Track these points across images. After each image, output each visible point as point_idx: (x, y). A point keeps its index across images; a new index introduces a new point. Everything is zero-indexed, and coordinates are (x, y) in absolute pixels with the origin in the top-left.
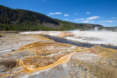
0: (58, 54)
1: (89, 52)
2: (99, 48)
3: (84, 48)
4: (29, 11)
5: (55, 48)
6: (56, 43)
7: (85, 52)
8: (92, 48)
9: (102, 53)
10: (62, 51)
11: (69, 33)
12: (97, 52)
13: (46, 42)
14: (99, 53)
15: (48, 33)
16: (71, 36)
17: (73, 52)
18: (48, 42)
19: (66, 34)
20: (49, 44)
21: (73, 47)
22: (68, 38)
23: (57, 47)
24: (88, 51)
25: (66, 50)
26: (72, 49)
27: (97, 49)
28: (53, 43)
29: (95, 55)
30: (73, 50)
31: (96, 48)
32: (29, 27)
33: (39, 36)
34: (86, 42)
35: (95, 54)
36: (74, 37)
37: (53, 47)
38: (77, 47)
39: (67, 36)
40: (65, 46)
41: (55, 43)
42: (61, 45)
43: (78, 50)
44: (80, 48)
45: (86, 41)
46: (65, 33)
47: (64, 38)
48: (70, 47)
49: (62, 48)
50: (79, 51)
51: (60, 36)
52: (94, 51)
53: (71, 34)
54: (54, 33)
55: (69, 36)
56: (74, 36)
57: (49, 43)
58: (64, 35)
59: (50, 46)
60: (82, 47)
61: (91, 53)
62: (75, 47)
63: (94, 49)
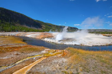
2: (70, 50)
7: (55, 56)
12: (68, 55)
14: (70, 56)
16: (49, 37)
21: (45, 51)
22: (46, 39)
24: (59, 55)
25: (33, 56)
26: (42, 54)
29: (65, 60)
30: (42, 56)
34: (62, 43)
36: (52, 38)
38: (50, 50)
48: (40, 51)
51: (38, 38)
52: (66, 54)
53: (50, 35)
55: (47, 37)
60: (54, 50)
61: (61, 57)
62: (47, 51)
63: (66, 51)
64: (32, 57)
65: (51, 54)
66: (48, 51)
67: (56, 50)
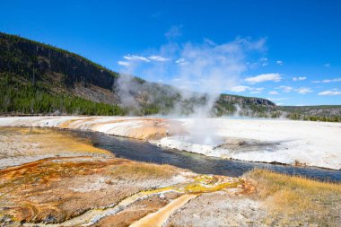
0: (121, 209)
1: (236, 194)
2: (265, 178)
3: (217, 180)
4: (22, 39)
5: (110, 183)
6: (119, 163)
7: (222, 193)
8: (243, 178)
9: (276, 194)
10: (136, 197)
11: (168, 125)
12: (262, 192)
13: (75, 161)
14: (268, 194)
15: (90, 122)
16: (176, 134)
17: (178, 196)
18: (84, 160)
19: (160, 126)
20: (87, 167)
21: (182, 176)
22: (165, 143)
23: (120, 179)
24: (233, 191)
25: (155, 189)
26: (178, 186)
27: (262, 179)
28: (104, 165)
29: (256, 205)
30: (181, 190)
31: (258, 175)
32: (16, 100)
33: (52, 135)
34: (225, 155)
35: (254, 199)
36: (187, 138)
37: (102, 179)
38: (195, 175)
39: (163, 136)
40: (151, 173)
41: (114, 163)
42: (136, 170)
43: (197, 189)
44: (203, 181)
45: (226, 151)
46: (156, 125)
47: (152, 142)
48: (168, 176)
49: (139, 185)
50: (201, 192)
51: (137, 137)
52: (252, 188)
53: (175, 128)
54: (115, 125)
55: (168, 135)
56: (187, 133)
57: (91, 164)
58: (152, 131)
59: (91, 177)
60: (211, 176)
61: (240, 195)
62: (187, 177)
63: (251, 180)
64: (155, 192)
65: (207, 186)
66: (193, 177)
67: (217, 176)
